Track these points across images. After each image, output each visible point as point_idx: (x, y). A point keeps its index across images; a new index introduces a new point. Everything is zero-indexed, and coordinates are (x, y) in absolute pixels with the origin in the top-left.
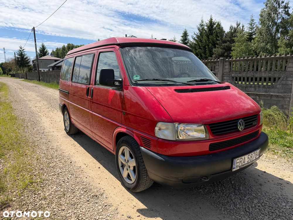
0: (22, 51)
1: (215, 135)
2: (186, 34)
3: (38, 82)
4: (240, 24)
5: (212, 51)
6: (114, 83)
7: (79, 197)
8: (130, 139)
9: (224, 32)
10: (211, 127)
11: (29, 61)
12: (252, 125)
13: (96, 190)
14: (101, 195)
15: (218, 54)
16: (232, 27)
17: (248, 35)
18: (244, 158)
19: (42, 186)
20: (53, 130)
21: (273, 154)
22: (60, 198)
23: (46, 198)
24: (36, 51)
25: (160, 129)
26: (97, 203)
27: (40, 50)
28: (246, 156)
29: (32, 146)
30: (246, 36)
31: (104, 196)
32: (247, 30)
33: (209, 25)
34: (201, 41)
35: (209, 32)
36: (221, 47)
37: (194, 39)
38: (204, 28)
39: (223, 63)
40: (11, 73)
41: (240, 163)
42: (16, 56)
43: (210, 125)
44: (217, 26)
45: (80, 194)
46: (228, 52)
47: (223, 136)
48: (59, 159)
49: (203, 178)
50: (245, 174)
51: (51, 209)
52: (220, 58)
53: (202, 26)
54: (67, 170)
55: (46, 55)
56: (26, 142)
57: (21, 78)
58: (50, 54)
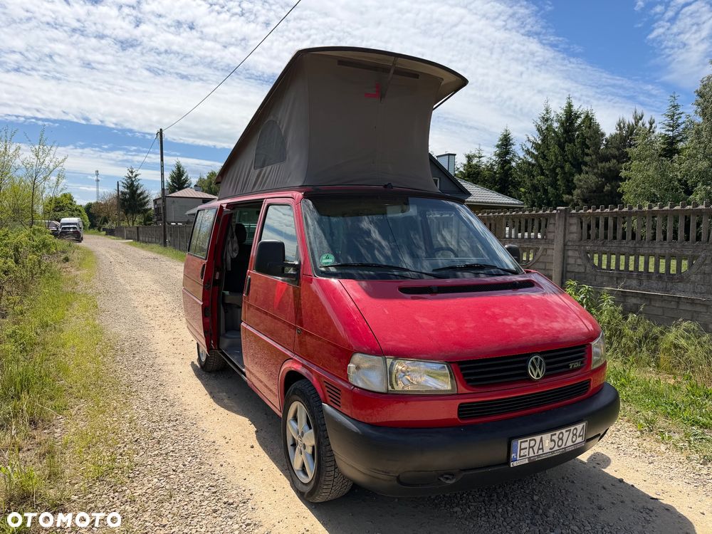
0: (133, 179)
1: (473, 386)
2: (506, 140)
3: (161, 249)
4: (643, 116)
5: (573, 180)
6: (283, 269)
7: (199, 502)
8: (307, 386)
9: (603, 135)
10: (462, 369)
11: (147, 199)
12: (566, 369)
13: (235, 492)
14: (244, 503)
15: (587, 188)
16: (624, 124)
17: (664, 144)
18: (541, 440)
19: (131, 475)
20: (173, 360)
21: (657, 441)
22: (161, 502)
23: (135, 501)
24: (163, 182)
25: (358, 368)
26: (231, 518)
27: (172, 178)
28: (546, 437)
29: (124, 392)
30: (658, 145)
31: (250, 505)
32: (660, 130)
33: (563, 119)
34: (544, 157)
35: (565, 135)
36: (596, 171)
37: (528, 152)
38: (551, 125)
39: (566, 219)
40: (107, 226)
41: (531, 449)
42: (121, 189)
43: (460, 363)
44: (583, 122)
45: (201, 498)
46: (613, 184)
47: (493, 389)
48: (174, 423)
49: (445, 476)
50: (573, 482)
51: (140, 523)
52: (558, 208)
53: (547, 120)
54: (187, 448)
55: (183, 188)
56: (115, 384)
57: (128, 239)
58: (192, 186)
